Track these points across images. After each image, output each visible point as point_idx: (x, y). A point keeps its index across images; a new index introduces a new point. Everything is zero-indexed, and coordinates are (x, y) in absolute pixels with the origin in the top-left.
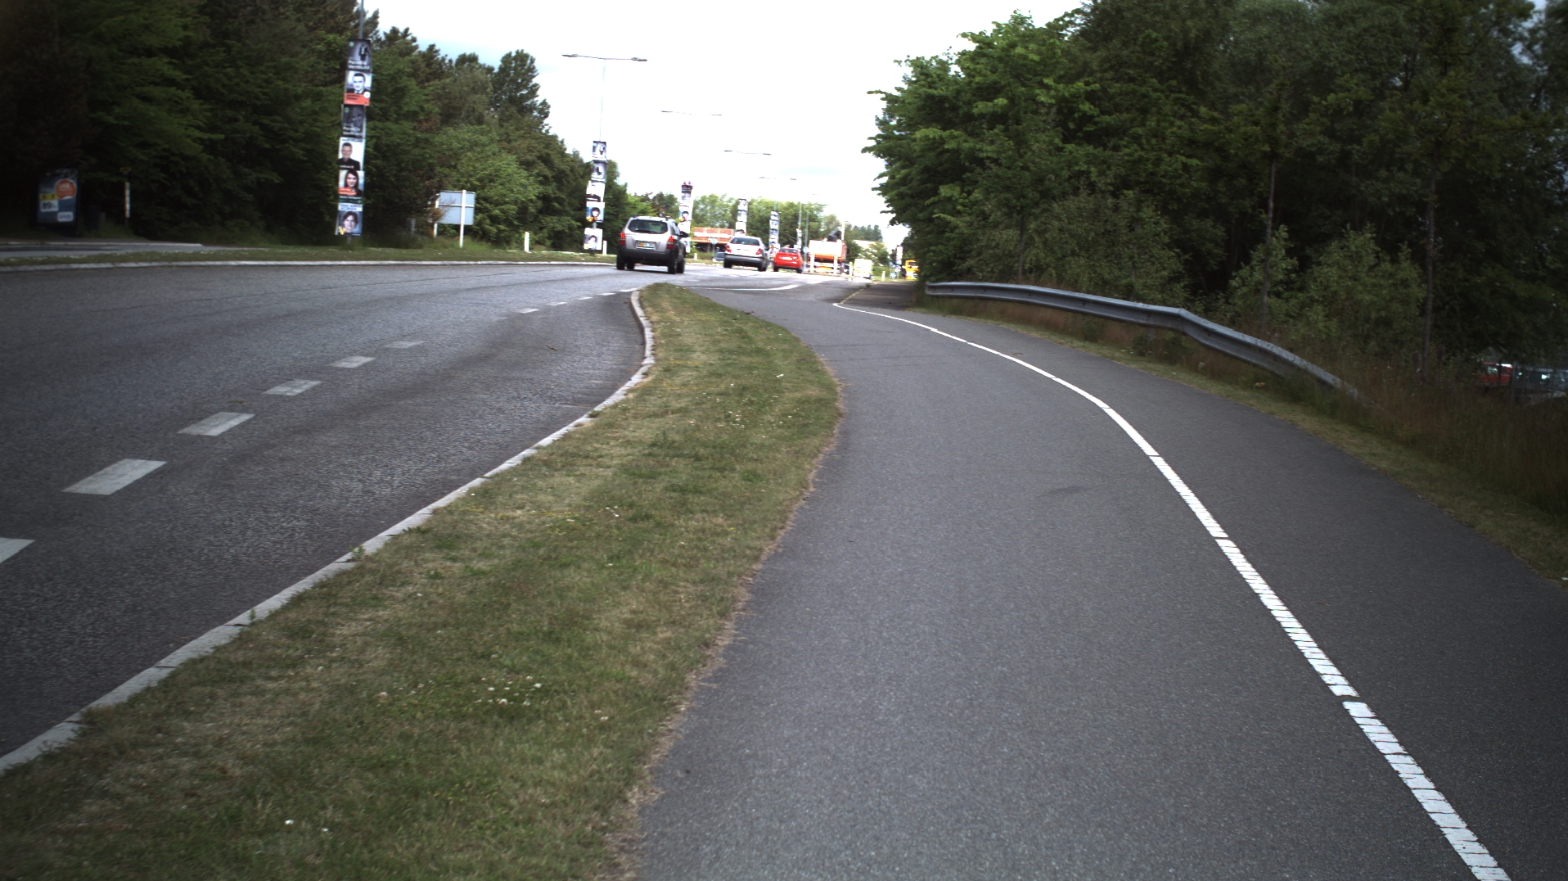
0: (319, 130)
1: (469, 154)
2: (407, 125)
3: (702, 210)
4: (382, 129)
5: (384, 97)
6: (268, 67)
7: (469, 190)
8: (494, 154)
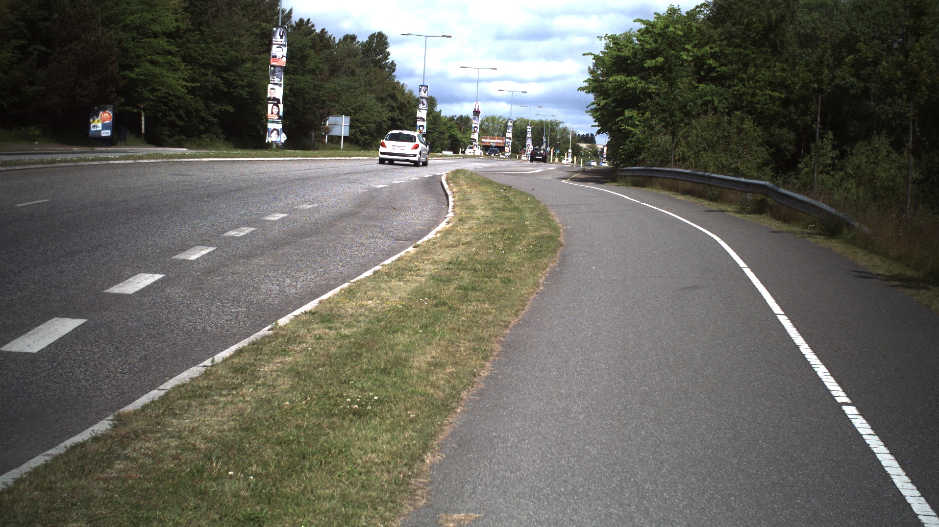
0: (256, 81)
1: (347, 94)
2: (309, 77)
3: (486, 126)
4: (294, 80)
5: (295, 60)
6: (226, 43)
7: (346, 115)
8: (362, 94)
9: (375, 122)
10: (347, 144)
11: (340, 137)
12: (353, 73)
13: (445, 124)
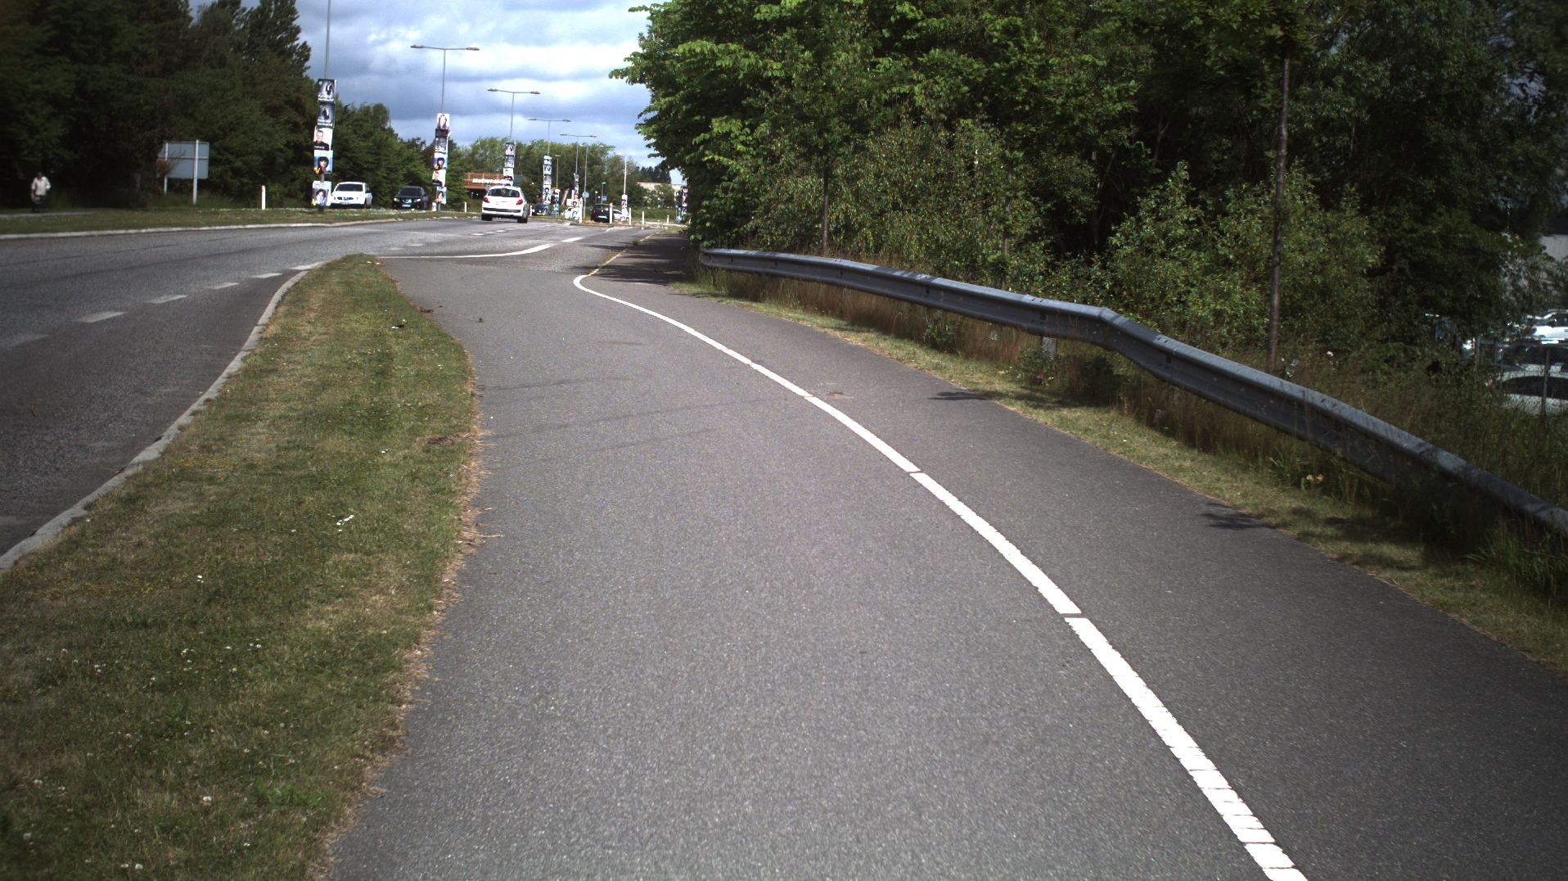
9: (260, 153)
10: (206, 194)
11: (191, 181)
12: (222, 62)
13: (399, 154)
